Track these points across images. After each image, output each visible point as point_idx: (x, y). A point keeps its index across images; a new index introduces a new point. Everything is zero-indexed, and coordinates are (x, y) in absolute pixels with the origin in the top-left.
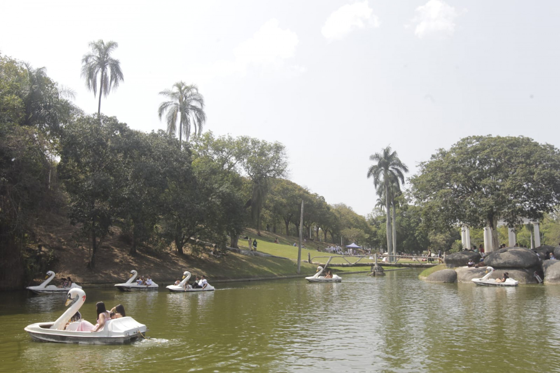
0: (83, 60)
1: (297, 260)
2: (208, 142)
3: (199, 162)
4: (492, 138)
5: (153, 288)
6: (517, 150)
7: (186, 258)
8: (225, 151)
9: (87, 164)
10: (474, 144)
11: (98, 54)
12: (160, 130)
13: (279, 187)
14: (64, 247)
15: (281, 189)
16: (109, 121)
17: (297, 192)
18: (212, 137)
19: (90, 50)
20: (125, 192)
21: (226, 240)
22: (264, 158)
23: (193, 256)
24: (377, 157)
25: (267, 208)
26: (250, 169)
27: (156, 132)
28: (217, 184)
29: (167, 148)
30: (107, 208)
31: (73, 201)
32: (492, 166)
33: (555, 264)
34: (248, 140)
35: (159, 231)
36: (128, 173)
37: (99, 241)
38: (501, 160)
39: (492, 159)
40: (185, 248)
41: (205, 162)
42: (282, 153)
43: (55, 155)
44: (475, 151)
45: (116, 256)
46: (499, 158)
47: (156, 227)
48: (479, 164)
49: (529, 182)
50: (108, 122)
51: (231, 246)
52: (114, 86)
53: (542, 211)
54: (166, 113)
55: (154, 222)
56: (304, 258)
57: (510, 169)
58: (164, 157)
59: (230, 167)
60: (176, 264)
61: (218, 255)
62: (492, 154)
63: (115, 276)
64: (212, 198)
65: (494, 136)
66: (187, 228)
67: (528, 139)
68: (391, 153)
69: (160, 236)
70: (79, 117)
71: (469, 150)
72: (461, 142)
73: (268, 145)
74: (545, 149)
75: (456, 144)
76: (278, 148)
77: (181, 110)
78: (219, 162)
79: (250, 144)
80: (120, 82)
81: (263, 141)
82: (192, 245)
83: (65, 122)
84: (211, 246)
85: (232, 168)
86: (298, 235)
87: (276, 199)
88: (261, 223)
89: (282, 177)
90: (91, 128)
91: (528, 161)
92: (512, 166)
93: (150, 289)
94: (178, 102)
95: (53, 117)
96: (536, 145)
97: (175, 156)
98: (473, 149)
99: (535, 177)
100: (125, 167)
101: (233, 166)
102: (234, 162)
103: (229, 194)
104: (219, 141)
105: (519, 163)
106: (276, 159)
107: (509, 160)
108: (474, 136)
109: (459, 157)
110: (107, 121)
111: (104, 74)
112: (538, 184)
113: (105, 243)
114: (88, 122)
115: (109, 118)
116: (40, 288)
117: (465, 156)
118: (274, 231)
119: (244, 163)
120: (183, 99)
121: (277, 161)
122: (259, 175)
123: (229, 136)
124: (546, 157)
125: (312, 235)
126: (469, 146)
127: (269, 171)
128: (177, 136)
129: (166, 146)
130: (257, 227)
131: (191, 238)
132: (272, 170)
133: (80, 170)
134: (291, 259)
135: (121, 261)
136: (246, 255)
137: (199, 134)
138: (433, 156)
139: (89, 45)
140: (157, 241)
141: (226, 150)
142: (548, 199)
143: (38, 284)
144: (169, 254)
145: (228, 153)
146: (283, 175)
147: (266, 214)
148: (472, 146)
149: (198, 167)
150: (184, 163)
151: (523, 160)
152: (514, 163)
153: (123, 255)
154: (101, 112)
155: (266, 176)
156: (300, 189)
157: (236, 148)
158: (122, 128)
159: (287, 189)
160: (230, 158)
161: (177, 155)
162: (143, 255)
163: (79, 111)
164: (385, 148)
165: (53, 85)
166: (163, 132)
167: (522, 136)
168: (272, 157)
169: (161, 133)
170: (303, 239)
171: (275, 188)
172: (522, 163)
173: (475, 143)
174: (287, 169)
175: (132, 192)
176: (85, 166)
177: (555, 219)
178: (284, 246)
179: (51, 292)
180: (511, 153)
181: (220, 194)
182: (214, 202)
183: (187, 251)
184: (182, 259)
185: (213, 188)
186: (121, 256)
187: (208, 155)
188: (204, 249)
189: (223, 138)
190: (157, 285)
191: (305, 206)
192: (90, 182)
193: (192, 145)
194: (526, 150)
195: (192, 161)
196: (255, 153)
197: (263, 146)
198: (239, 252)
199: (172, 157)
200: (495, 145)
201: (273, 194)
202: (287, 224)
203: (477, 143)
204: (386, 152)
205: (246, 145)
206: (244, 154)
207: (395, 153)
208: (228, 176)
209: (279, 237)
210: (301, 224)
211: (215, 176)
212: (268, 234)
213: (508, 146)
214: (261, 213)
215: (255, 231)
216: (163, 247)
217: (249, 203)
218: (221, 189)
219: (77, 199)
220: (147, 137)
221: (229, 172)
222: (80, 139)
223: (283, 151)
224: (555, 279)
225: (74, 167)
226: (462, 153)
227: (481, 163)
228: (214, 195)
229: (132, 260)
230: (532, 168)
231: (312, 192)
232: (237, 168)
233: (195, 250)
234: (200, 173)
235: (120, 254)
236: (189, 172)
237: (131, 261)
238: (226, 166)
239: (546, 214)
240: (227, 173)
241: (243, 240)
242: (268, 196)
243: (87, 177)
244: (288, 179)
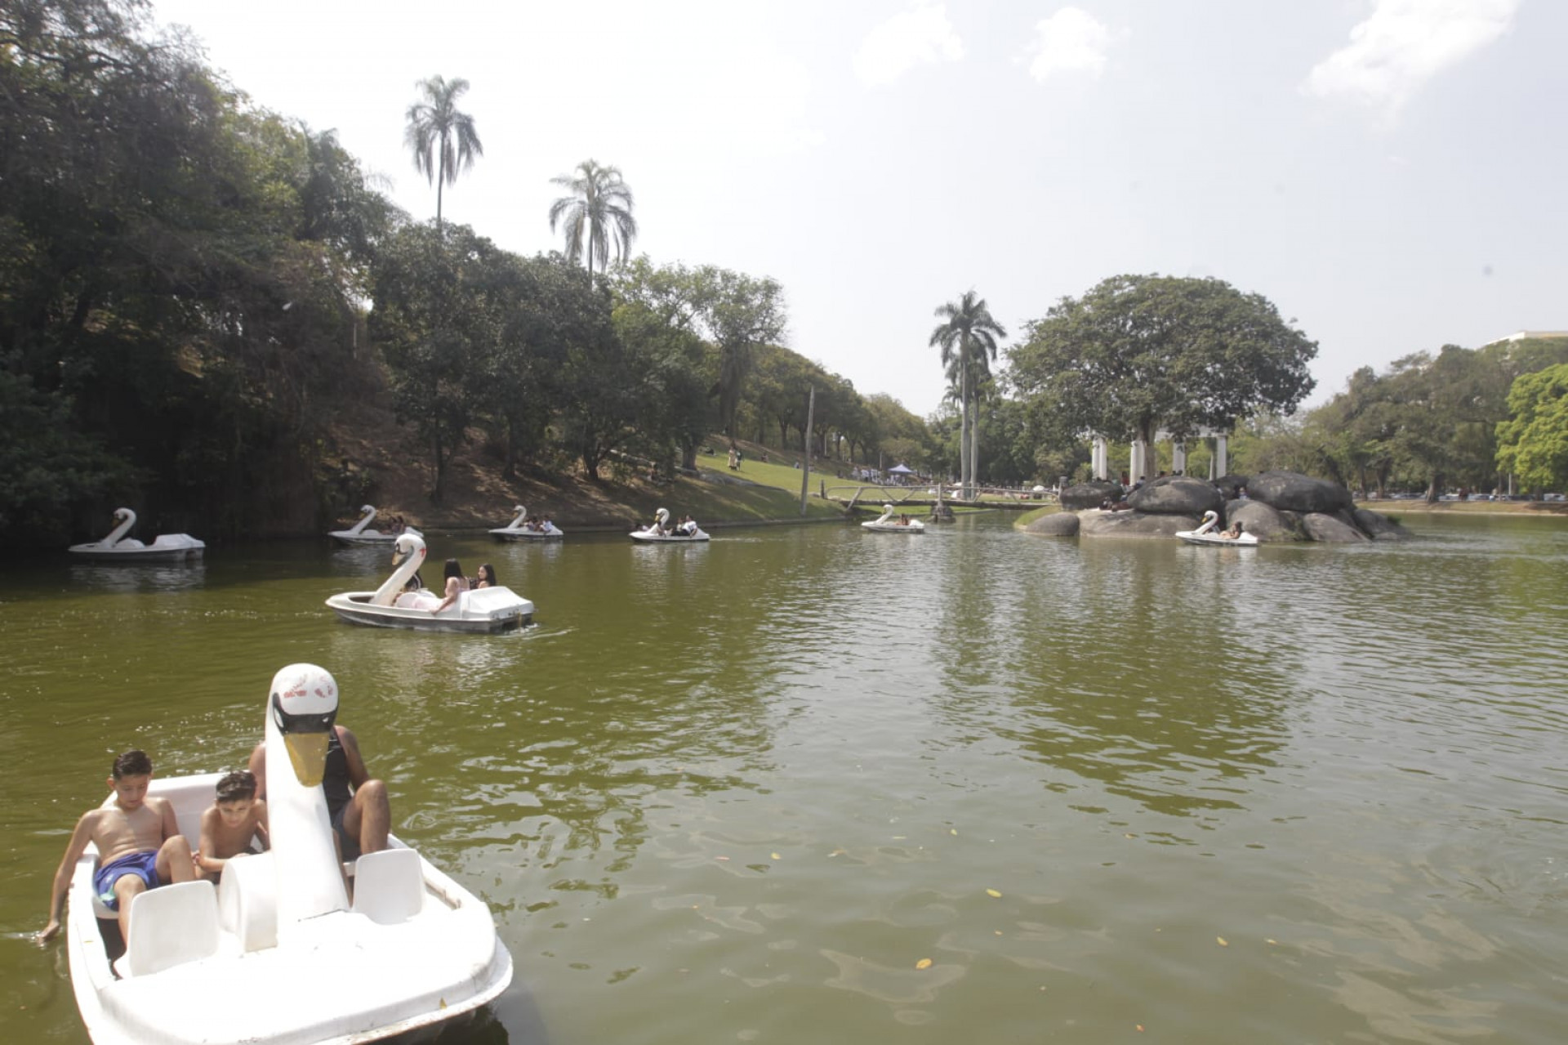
0: (408, 114)
1: (800, 492)
2: (641, 275)
3: (625, 312)
4: (1158, 280)
5: (553, 536)
6: (1201, 303)
7: (604, 486)
8: (672, 292)
9: (421, 312)
10: (1126, 290)
11: (433, 104)
12: (552, 252)
13: (771, 362)
14: (387, 464)
15: (774, 364)
16: (459, 233)
17: (803, 371)
18: (649, 267)
19: (421, 96)
20: (492, 367)
21: (673, 454)
22: (743, 307)
23: (616, 483)
24: (950, 309)
25: (748, 398)
26: (718, 327)
27: (545, 255)
28: (657, 354)
29: (566, 285)
30: (460, 394)
31: (398, 381)
32: (1154, 332)
33: (1246, 507)
34: (715, 272)
35: (554, 438)
36: (497, 331)
37: (448, 453)
38: (1171, 321)
39: (1155, 319)
40: (601, 468)
41: (635, 313)
42: (777, 298)
43: (363, 297)
44: (1128, 302)
45: (478, 480)
46: (1168, 317)
47: (549, 431)
48: (1132, 327)
49: (1217, 361)
50: (457, 235)
51: (684, 466)
52: (466, 166)
53: (1234, 416)
54: (563, 218)
55: (546, 420)
56: (813, 490)
57: (1185, 338)
58: (562, 301)
59: (681, 323)
60: (586, 496)
61: (660, 481)
62: (1156, 308)
63: (479, 515)
64: (649, 380)
65: (1163, 275)
66: (604, 433)
67: (1222, 284)
68: (975, 303)
69: (557, 445)
70: (403, 225)
71: (1116, 301)
72: (1103, 285)
73: (751, 282)
74: (1250, 304)
75: (1094, 288)
76: (770, 289)
77: (590, 213)
78: (661, 312)
79: (718, 280)
80: (476, 157)
81: (743, 275)
82: (613, 463)
83: (377, 234)
84: (648, 465)
85: (686, 325)
86: (803, 449)
87: (765, 382)
88: (737, 425)
89: (777, 344)
90: (425, 247)
91: (1219, 324)
92: (1189, 332)
93: (549, 539)
94: (585, 198)
95: (354, 225)
96: (1235, 294)
97: (581, 299)
98: (1122, 299)
99: (1228, 354)
100: (490, 320)
101: (687, 320)
102: (689, 313)
103: (680, 372)
104: (661, 274)
105: (1202, 327)
106: (766, 308)
107: (1185, 322)
108: (1127, 276)
109: (1099, 313)
110: (455, 233)
111: (446, 143)
112: (1231, 366)
113: (459, 459)
114: (419, 236)
115: (457, 228)
116: (352, 534)
117: (1108, 311)
118: (761, 441)
119: (708, 315)
120: (594, 192)
121: (767, 312)
122: (734, 338)
123: (680, 265)
124: (1251, 319)
125: (829, 449)
126: (1117, 293)
127: (753, 332)
128: (585, 263)
129: (564, 282)
130: (731, 433)
131: (613, 451)
132: (758, 330)
133: (408, 325)
134: (789, 491)
135: (488, 491)
136: (709, 482)
137: (625, 260)
138: (1052, 310)
139: (417, 85)
140: (551, 455)
141: (675, 291)
142: (1247, 393)
143: (348, 528)
144: (573, 478)
145: (677, 297)
146: (778, 340)
147: (747, 409)
148: (1122, 294)
149: (623, 320)
150: (597, 314)
151: (1210, 322)
152: (1193, 326)
153: (491, 479)
154: (442, 216)
155: (747, 339)
156: (809, 365)
157: (693, 287)
158: (483, 246)
159: (786, 365)
160: (681, 306)
161: (584, 298)
162: (526, 479)
163: (403, 214)
164: (965, 293)
165: (352, 162)
166: (558, 255)
167: (1212, 278)
168: (760, 306)
169: (554, 256)
170: (812, 457)
171: (764, 362)
172: (1208, 326)
173: (1129, 288)
174: (786, 327)
175: (504, 367)
176: (417, 318)
177: (1254, 430)
178: (778, 467)
179: (371, 542)
180: (1190, 308)
181: (664, 371)
182: (652, 386)
183: (605, 474)
184: (595, 488)
185: (651, 361)
186: (489, 481)
187: (641, 299)
188: (635, 470)
189: (670, 271)
190: (560, 532)
191: (816, 395)
192: (427, 347)
193: (612, 280)
194: (1216, 303)
195: (611, 311)
196: (728, 296)
197: (742, 283)
198: (698, 476)
199: (576, 302)
200: (1163, 293)
201: (761, 375)
202: (784, 428)
203: (1132, 288)
204: (967, 301)
205: (711, 283)
206: (707, 299)
207: (982, 303)
208: (678, 340)
209: (768, 450)
210: (809, 429)
211: (655, 339)
212: (750, 446)
213: (1186, 296)
214: (738, 408)
215: (726, 441)
216: (562, 465)
217: (716, 389)
218: (664, 363)
219: (406, 379)
220: (529, 264)
221: (679, 332)
222: (407, 267)
223: (779, 295)
225: (397, 320)
226: (1103, 306)
227: (1134, 326)
228: (652, 374)
229: (508, 488)
230: (1225, 337)
231: (830, 371)
232: (695, 324)
233: (618, 472)
234: (626, 333)
235: (485, 478)
236: (607, 330)
237: (505, 489)
238: (674, 321)
239: (1239, 420)
240: (676, 333)
241: (704, 456)
242: (751, 377)
243: (421, 337)
244: (786, 347)
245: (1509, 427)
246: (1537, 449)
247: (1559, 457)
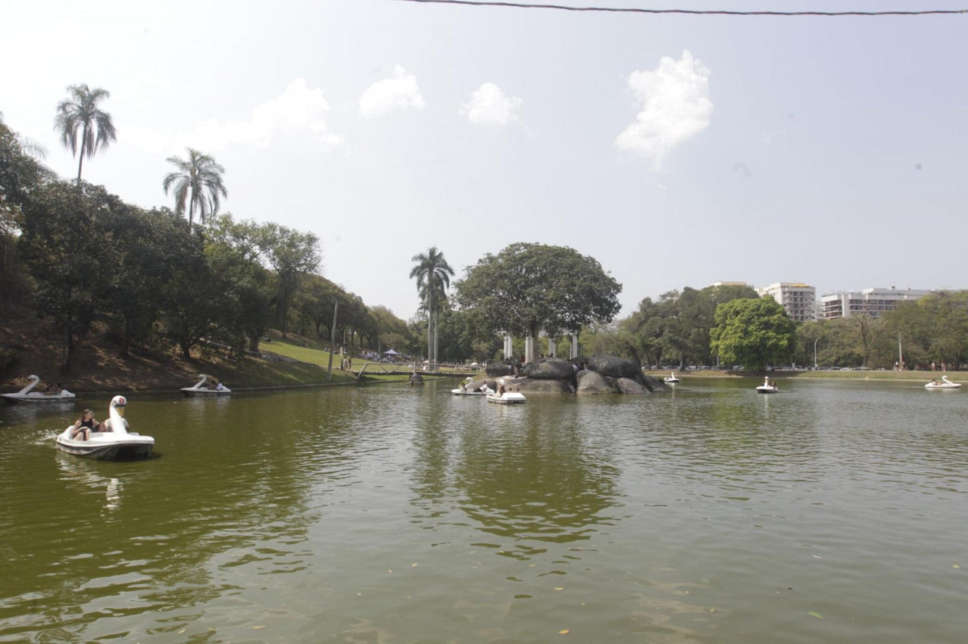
0: (59, 108)
1: (327, 367)
2: (226, 226)
3: (214, 249)
4: (539, 246)
6: (562, 260)
7: (194, 362)
8: (247, 238)
9: (62, 242)
10: (522, 251)
11: (79, 103)
12: (163, 208)
13: (310, 284)
14: (26, 346)
15: (312, 286)
16: (94, 190)
17: (331, 290)
18: (231, 221)
19: (69, 96)
20: (116, 282)
21: (244, 341)
22: (294, 250)
23: (202, 360)
24: (421, 257)
25: (295, 306)
26: (276, 262)
27: (158, 209)
28: (235, 278)
29: (173, 230)
30: (89, 298)
31: (40, 288)
32: (538, 275)
33: (588, 375)
34: (276, 227)
35: (159, 330)
36: (120, 258)
37: (77, 339)
38: (546, 270)
39: (538, 268)
40: (192, 350)
41: (221, 250)
42: (316, 246)
43: (14, 227)
44: (523, 258)
45: (100, 359)
46: (544, 267)
47: (156, 325)
48: (525, 272)
49: (571, 293)
50: (93, 192)
51: (250, 350)
52: (102, 146)
53: (580, 323)
54: (173, 186)
55: (154, 317)
56: (336, 365)
57: (554, 279)
58: (169, 240)
59: (252, 258)
60: (181, 369)
61: (235, 359)
62: (538, 262)
63: (99, 382)
64: (229, 294)
65: (542, 244)
66: (195, 327)
67: (573, 250)
68: (437, 253)
69: (161, 335)
70: (51, 181)
71: (517, 257)
72: (509, 248)
73: (299, 235)
74: (587, 262)
75: (504, 249)
76: (311, 240)
77: (192, 185)
78: (238, 250)
79: (278, 232)
80: (110, 141)
81: (294, 230)
82: (201, 347)
83: (29, 185)
84: (226, 349)
85: (255, 259)
86: (329, 339)
87: (306, 297)
88: (287, 324)
89: (315, 273)
90: (68, 198)
91: (571, 272)
92: (556, 276)
94: (188, 174)
95: (11, 179)
96: (579, 256)
97: (183, 240)
98: (520, 256)
99: (576, 289)
100: (115, 250)
101: (256, 256)
102: (258, 252)
103: (250, 290)
104: (240, 226)
105: (562, 274)
106: (309, 251)
107: (554, 270)
108: (522, 243)
109: (507, 264)
110: (92, 190)
111: (88, 129)
112: (578, 295)
113: (85, 343)
114: (64, 190)
115: (94, 187)
116: (21, 394)
117: (512, 263)
118: (303, 334)
119: (270, 253)
120: (195, 171)
121: (309, 254)
122: (287, 269)
123: (253, 222)
124: (587, 270)
125: (347, 339)
126: (517, 253)
127: (299, 265)
128: (187, 216)
129: (171, 228)
130: (284, 329)
131: (201, 339)
132: (302, 265)
133: (51, 250)
134: (320, 366)
135: (107, 365)
136: (268, 360)
137: (215, 215)
138: (480, 261)
139: (68, 89)
140: (156, 341)
141: (248, 237)
142: (587, 311)
143: (18, 390)
144: (172, 357)
145: (250, 241)
146: (315, 271)
147: (294, 314)
148: (520, 253)
149: (212, 255)
150: (194, 250)
151: (567, 271)
152: (558, 273)
153: (110, 357)
154: (82, 178)
155: (295, 270)
156: (335, 287)
157: (261, 236)
158: (113, 201)
159: (320, 286)
160: (252, 247)
161: (186, 239)
162: (137, 357)
163: (54, 175)
164: (431, 247)
165: (12, 135)
166: (168, 210)
167: (567, 247)
168: (304, 250)
169: (164, 210)
170: (335, 344)
171: (306, 284)
172: (566, 274)
173: (523, 250)
174: (320, 264)
175: (125, 282)
176: (58, 245)
177: (593, 331)
178: (314, 351)
179: (36, 401)
180: (556, 263)
181: (240, 289)
182: (230, 298)
183: (195, 354)
184: (188, 364)
185: (230, 281)
186: (108, 358)
187: (225, 241)
188: (217, 352)
189: (246, 225)
191: (339, 306)
192: (66, 265)
193: (205, 228)
194: (569, 261)
195: (204, 248)
196: (283, 243)
197: (293, 235)
198: (260, 356)
199: (179, 241)
200: (542, 254)
201: (303, 292)
202: (318, 326)
203: (525, 250)
204: (432, 252)
205: (273, 234)
206: (270, 244)
207: (441, 254)
208: (249, 268)
209: (307, 340)
210: (334, 327)
211: (234, 268)
212: (296, 337)
213: (554, 256)
214: (288, 313)
215: (280, 333)
216: (165, 348)
217: (274, 301)
218: (240, 283)
219: (47, 287)
220: (146, 214)
221: (251, 264)
222: (53, 211)
223: (317, 244)
224: (587, 390)
225: (42, 245)
226: (510, 260)
227: (527, 272)
228: (231, 290)
229: (123, 363)
230: (575, 280)
231: (348, 291)
232: (261, 259)
233: (204, 353)
234: (214, 262)
235: (105, 356)
236: (201, 260)
237: (120, 364)
238: (247, 256)
239: (583, 326)
240: (250, 263)
241: (264, 343)
242: (297, 293)
243: (62, 259)
244: (321, 275)
245: (716, 331)
246: (728, 342)
247: (737, 347)
